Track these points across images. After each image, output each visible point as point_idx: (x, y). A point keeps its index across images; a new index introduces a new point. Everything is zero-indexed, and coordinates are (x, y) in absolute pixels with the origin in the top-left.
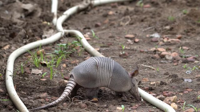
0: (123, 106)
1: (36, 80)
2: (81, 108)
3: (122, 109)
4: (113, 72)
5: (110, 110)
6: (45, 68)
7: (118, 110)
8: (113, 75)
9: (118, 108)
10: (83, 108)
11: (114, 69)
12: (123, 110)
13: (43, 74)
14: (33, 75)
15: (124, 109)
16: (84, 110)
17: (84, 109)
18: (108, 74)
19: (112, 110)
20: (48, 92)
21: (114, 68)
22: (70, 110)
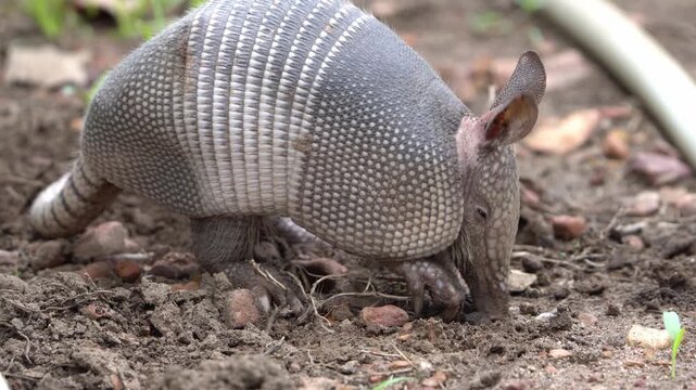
0: (671, 318)
1: (42, 130)
2: (371, 334)
3: (670, 345)
4: (317, 106)
5: (577, 348)
6: (105, 42)
7: (637, 345)
8: (312, 130)
9: (643, 333)
10: (382, 332)
11: (324, 84)
12: (675, 350)
13: (90, 83)
14: (20, 93)
15: (684, 342)
16: (391, 350)
17: (390, 342)
18: (271, 119)
19: (595, 351)
20: (128, 219)
21: (328, 74)
22: (292, 349)
